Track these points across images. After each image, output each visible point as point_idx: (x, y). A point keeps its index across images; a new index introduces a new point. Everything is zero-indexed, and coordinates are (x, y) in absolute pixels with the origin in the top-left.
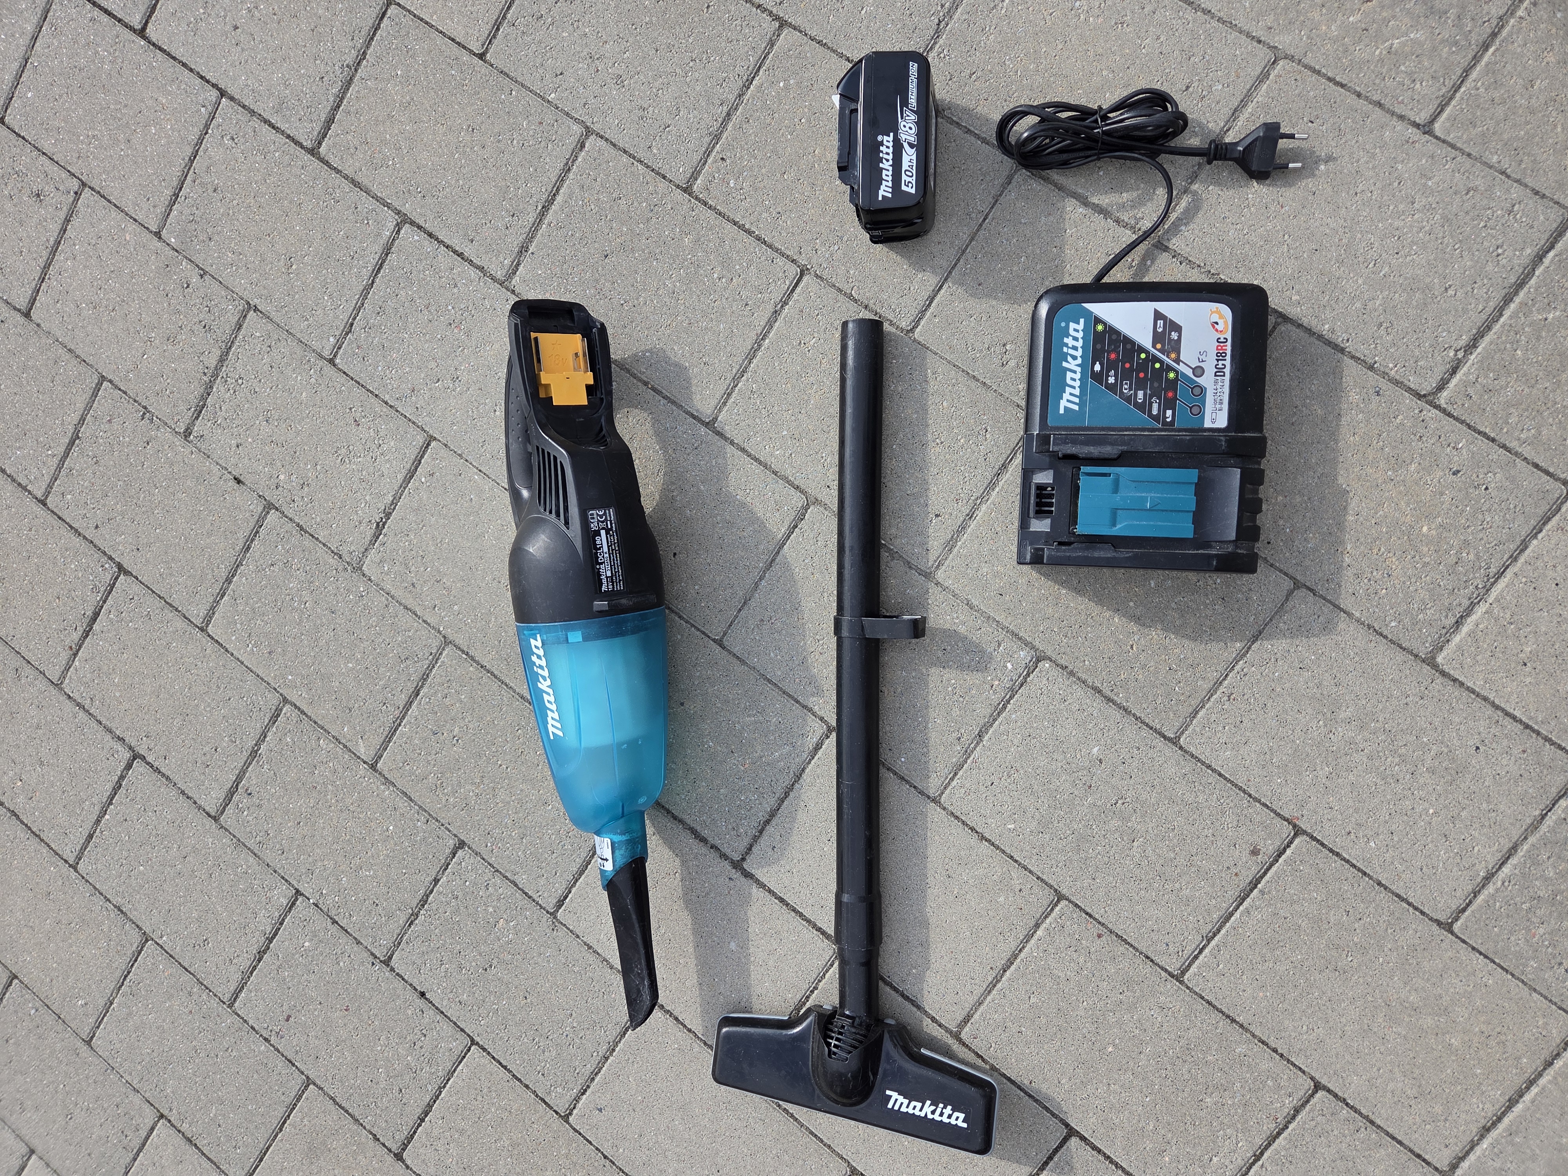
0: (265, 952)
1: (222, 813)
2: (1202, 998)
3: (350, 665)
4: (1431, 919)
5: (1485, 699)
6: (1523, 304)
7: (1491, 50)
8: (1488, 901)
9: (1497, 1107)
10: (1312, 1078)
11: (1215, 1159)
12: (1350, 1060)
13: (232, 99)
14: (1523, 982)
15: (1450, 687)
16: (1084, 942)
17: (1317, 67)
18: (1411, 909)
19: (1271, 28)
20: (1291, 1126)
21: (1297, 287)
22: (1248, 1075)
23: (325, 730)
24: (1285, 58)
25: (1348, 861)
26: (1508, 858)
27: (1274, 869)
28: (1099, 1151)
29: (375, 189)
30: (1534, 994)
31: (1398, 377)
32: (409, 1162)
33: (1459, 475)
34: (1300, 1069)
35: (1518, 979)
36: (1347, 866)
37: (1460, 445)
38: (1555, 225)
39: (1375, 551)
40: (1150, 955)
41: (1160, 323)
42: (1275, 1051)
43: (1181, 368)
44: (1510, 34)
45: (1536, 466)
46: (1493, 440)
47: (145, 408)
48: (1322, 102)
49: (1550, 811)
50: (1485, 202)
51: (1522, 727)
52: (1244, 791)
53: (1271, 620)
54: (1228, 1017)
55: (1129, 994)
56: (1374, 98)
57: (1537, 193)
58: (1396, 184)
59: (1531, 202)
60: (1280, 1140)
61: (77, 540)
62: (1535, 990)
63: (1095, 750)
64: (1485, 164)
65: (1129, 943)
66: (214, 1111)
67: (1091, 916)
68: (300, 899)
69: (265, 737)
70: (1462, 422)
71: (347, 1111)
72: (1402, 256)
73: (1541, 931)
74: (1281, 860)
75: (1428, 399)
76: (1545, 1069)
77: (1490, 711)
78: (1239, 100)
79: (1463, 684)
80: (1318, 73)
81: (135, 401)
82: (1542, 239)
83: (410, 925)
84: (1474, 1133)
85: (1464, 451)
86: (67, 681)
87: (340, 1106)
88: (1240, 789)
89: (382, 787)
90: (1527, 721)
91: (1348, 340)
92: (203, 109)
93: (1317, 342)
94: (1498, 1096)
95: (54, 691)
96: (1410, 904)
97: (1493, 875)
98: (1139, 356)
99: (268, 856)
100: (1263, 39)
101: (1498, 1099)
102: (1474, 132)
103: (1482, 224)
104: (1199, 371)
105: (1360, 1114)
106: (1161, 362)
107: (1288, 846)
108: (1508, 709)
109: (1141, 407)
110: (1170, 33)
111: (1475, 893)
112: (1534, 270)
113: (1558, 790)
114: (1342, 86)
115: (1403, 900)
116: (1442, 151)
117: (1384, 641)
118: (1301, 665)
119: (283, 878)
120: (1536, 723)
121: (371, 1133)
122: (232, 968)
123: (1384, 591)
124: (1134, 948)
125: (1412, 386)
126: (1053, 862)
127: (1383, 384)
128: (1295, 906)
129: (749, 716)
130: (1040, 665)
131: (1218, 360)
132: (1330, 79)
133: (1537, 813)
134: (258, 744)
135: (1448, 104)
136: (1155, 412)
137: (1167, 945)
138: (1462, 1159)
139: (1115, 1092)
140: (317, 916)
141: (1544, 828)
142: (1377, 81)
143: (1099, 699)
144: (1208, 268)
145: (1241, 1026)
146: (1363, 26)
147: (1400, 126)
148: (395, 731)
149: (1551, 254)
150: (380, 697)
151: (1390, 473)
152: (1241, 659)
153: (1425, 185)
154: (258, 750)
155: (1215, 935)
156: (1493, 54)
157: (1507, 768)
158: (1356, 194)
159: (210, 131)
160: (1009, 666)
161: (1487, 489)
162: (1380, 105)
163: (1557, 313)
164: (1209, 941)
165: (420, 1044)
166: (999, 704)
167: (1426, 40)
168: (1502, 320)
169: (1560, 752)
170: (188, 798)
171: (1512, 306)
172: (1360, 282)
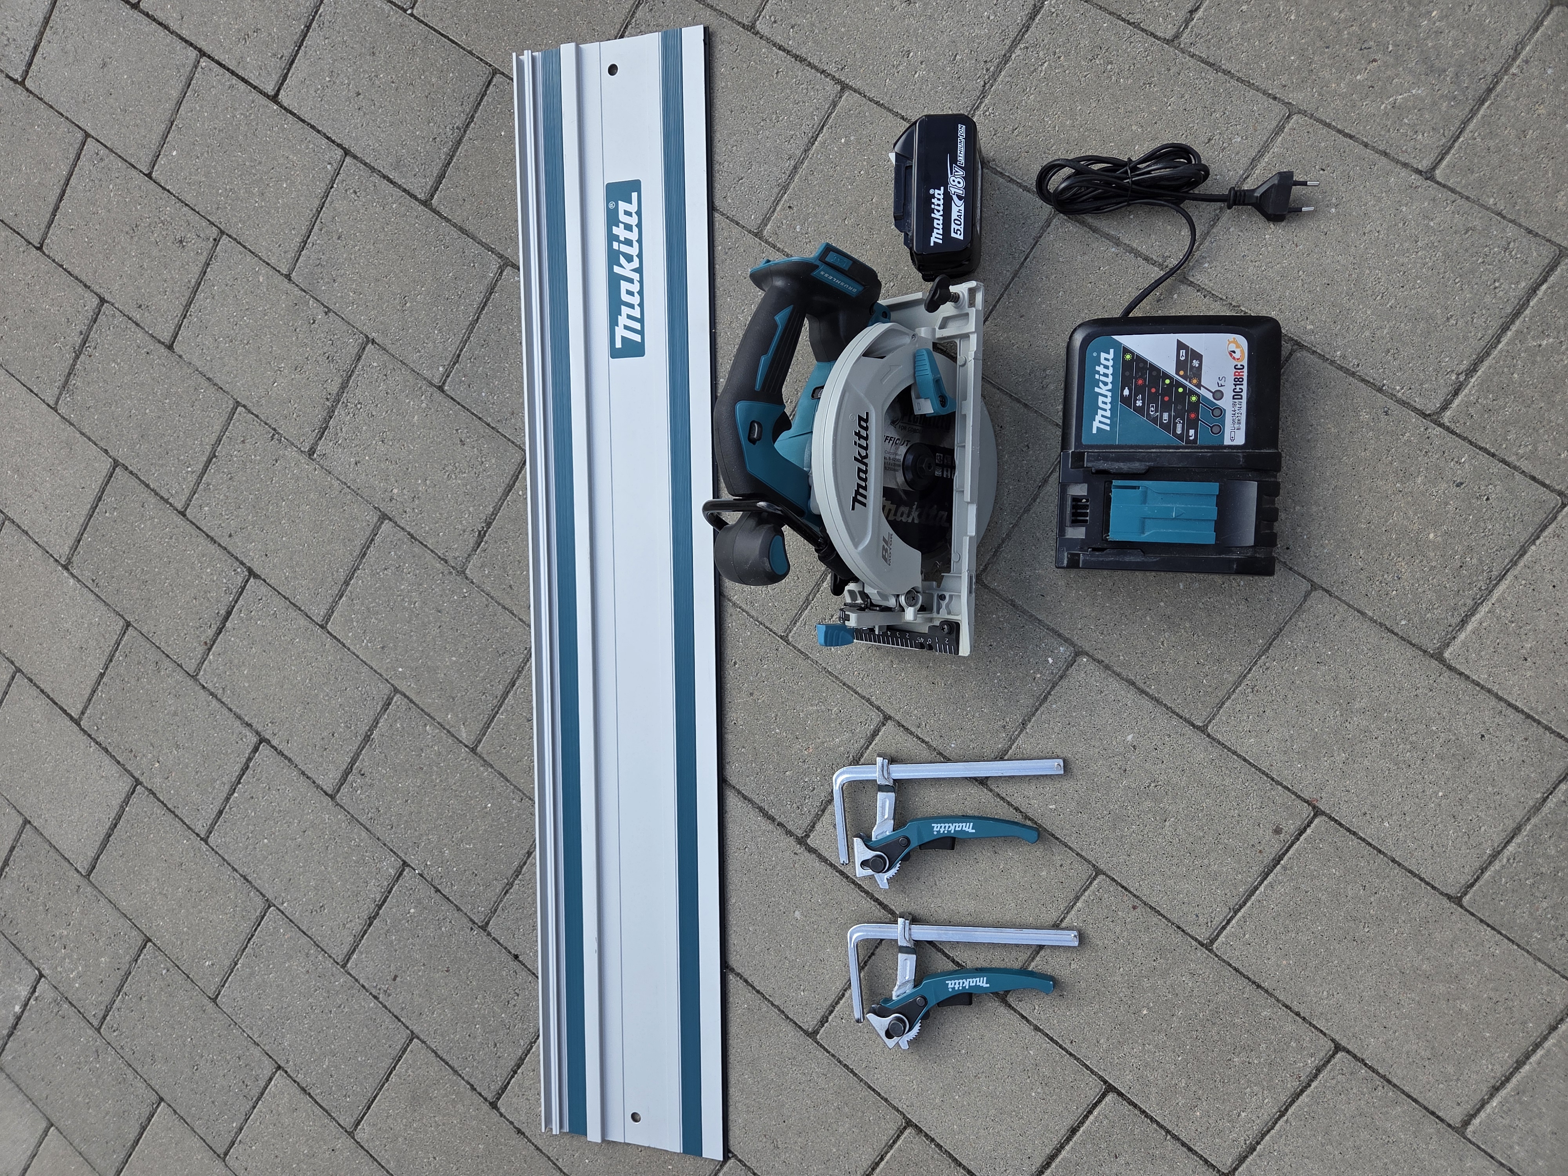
0: (375, 918)
1: (338, 791)
2: (1230, 965)
3: (454, 659)
4: (1442, 893)
5: (1489, 691)
6: (1519, 332)
7: (1487, 104)
8: (1494, 877)
9: (1505, 1068)
10: (1333, 1040)
11: (1243, 1114)
12: (1367, 1023)
13: (355, 157)
14: (1528, 952)
15: (1457, 680)
16: (1120, 913)
17: (1328, 121)
18: (1423, 885)
19: (1285, 86)
20: (1314, 1085)
21: (1311, 318)
22: (1273, 1037)
23: (431, 717)
24: (1299, 113)
25: (1364, 840)
26: (1513, 838)
27: (1295, 846)
28: (1135, 1106)
29: (480, 235)
30: (1539, 964)
31: (1404, 399)
32: (503, 1110)
33: (1462, 487)
34: (1321, 1031)
35: (1523, 949)
36: (1363, 844)
37: (1463, 460)
38: (1547, 261)
39: (1386, 556)
40: (1181, 925)
41: (1183, 352)
42: (1298, 1014)
43: (1203, 392)
44: (1504, 90)
45: (1533, 478)
46: (1493, 455)
47: (274, 429)
48: (1333, 152)
49: (1551, 794)
50: (1482, 240)
51: (1524, 717)
52: (1267, 775)
53: (1290, 618)
54: (1254, 983)
55: (1162, 961)
56: (1380, 148)
57: (1530, 232)
58: (1401, 225)
59: (1526, 240)
60: (1304, 1098)
61: (212, 548)
62: (1539, 960)
63: (1130, 738)
64: (1482, 206)
65: (1161, 915)
66: (327, 1063)
67: (1126, 889)
68: (407, 870)
69: (377, 723)
70: (1464, 439)
71: (447, 1063)
72: (1406, 290)
73: (1545, 905)
74: (1302, 838)
75: (1433, 418)
76: (1550, 1033)
77: (1493, 702)
78: (1256, 150)
79: (1469, 677)
80: (1329, 125)
81: (266, 424)
82: (1535, 274)
83: (505, 894)
84: (1484, 1093)
85: (1467, 465)
86: (202, 673)
87: (441, 1058)
88: (1264, 773)
89: (482, 769)
90: (1528, 711)
91: (1358, 365)
92: (329, 167)
93: (1330, 367)
94: (1505, 1058)
95: (190, 682)
96: (1422, 879)
97: (1499, 853)
98: (1164, 382)
99: (379, 831)
100: (1278, 96)
101: (1506, 1061)
102: (1472, 178)
103: (1480, 260)
104: (1218, 395)
105: (1378, 1073)
106: (1184, 387)
107: (1308, 825)
108: (1510, 700)
109: (1166, 427)
110: (1194, 91)
111: (1482, 870)
112: (1528, 301)
113: (1558, 775)
114: (1351, 137)
115: (1415, 875)
116: (1442, 194)
117: (1395, 637)
118: (1318, 660)
119: (391, 850)
120: (1537, 713)
121: (468, 1083)
122: (346, 932)
123: (1394, 592)
124: (1167, 919)
125: (1418, 406)
126: (1091, 839)
127: (1391, 404)
128: (1316, 882)
129: (812, 705)
130: (1079, 659)
131: (1235, 385)
132: (1339, 131)
133: (1539, 796)
134: (371, 730)
135: (1447, 153)
136: (1179, 431)
137: (1197, 916)
138: (1473, 1116)
139: (1149, 1051)
140: (422, 886)
141: (1545, 810)
142: (1383, 133)
143: (1133, 690)
144: (1229, 301)
145: (1267, 991)
146: (1369, 84)
147: (1404, 173)
148: (494, 717)
149: (1544, 287)
150: (480, 687)
151: (1398, 485)
152: (1263, 654)
153: (1427, 225)
154: (371, 734)
155: (1241, 907)
156: (1488, 107)
157: (1510, 755)
158: (1364, 234)
159: (335, 186)
160: (1050, 660)
161: (1488, 499)
162: (1385, 154)
163: (1551, 340)
164: (1236, 913)
165: (513, 1002)
166: (1041, 695)
167: (1427, 95)
168: (1500, 346)
169: (1560, 740)
170: (308, 778)
171: (1509, 333)
172: (1369, 313)
